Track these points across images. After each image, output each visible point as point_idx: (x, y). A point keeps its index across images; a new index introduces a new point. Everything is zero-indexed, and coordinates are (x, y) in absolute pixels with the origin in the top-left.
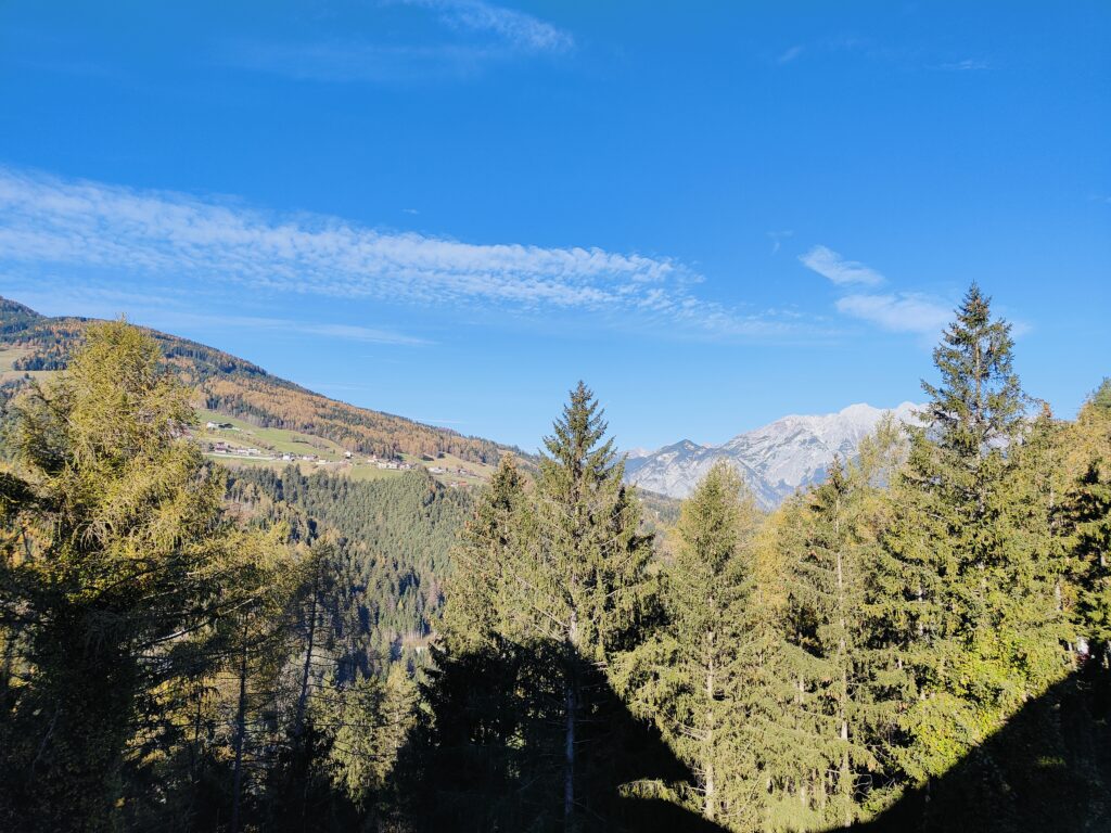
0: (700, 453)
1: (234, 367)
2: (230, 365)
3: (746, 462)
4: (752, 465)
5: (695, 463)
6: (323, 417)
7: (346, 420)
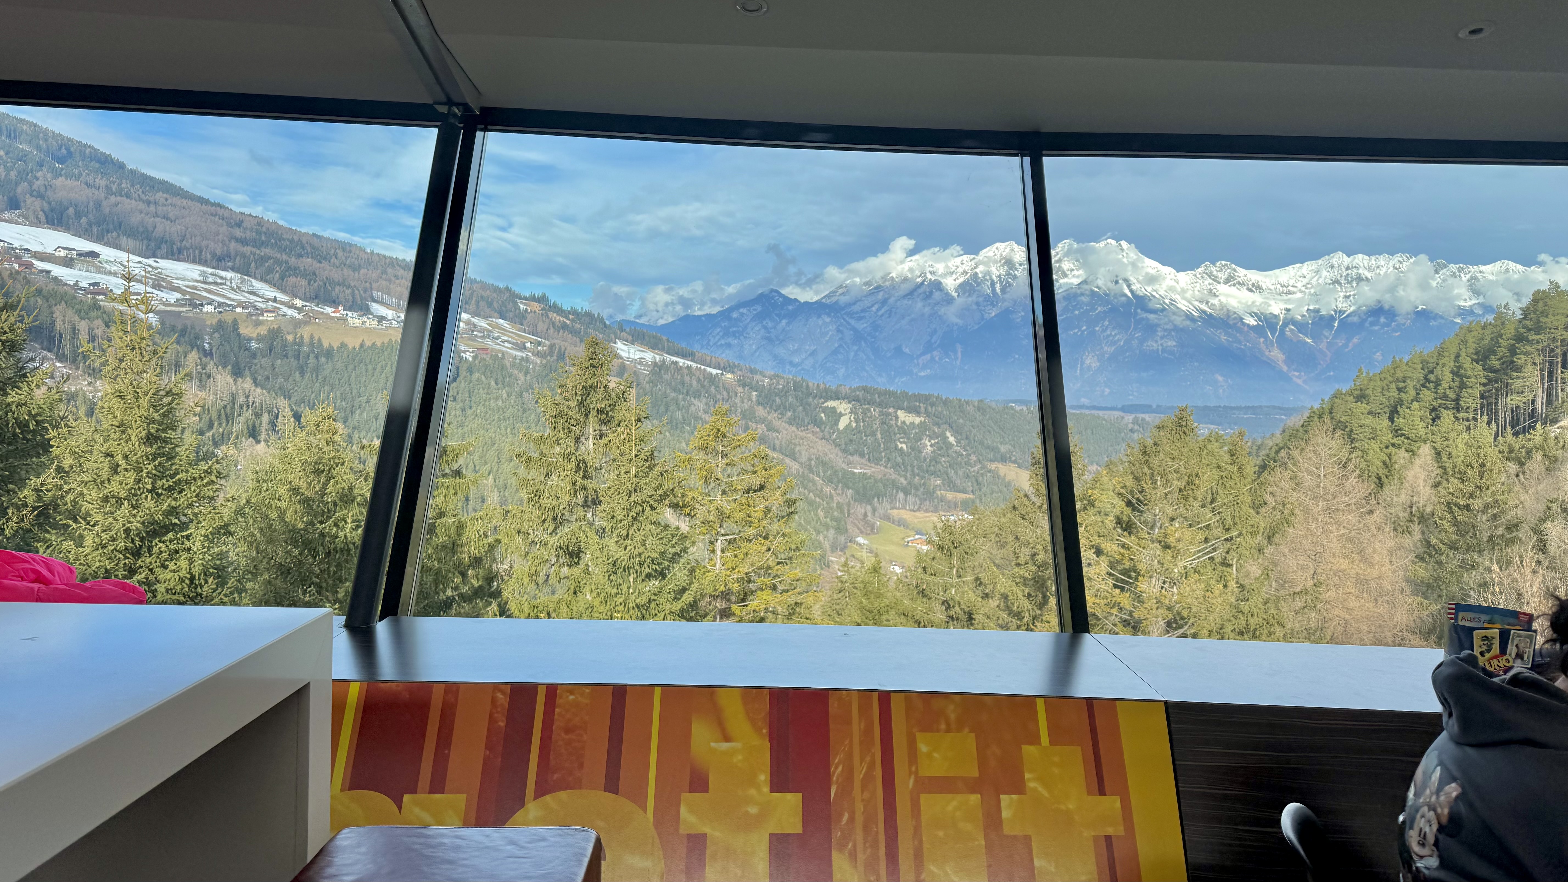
0: (790, 308)
1: (70, 154)
2: (64, 151)
3: (853, 322)
4: (861, 326)
5: (784, 322)
6: (243, 242)
7: (282, 250)
